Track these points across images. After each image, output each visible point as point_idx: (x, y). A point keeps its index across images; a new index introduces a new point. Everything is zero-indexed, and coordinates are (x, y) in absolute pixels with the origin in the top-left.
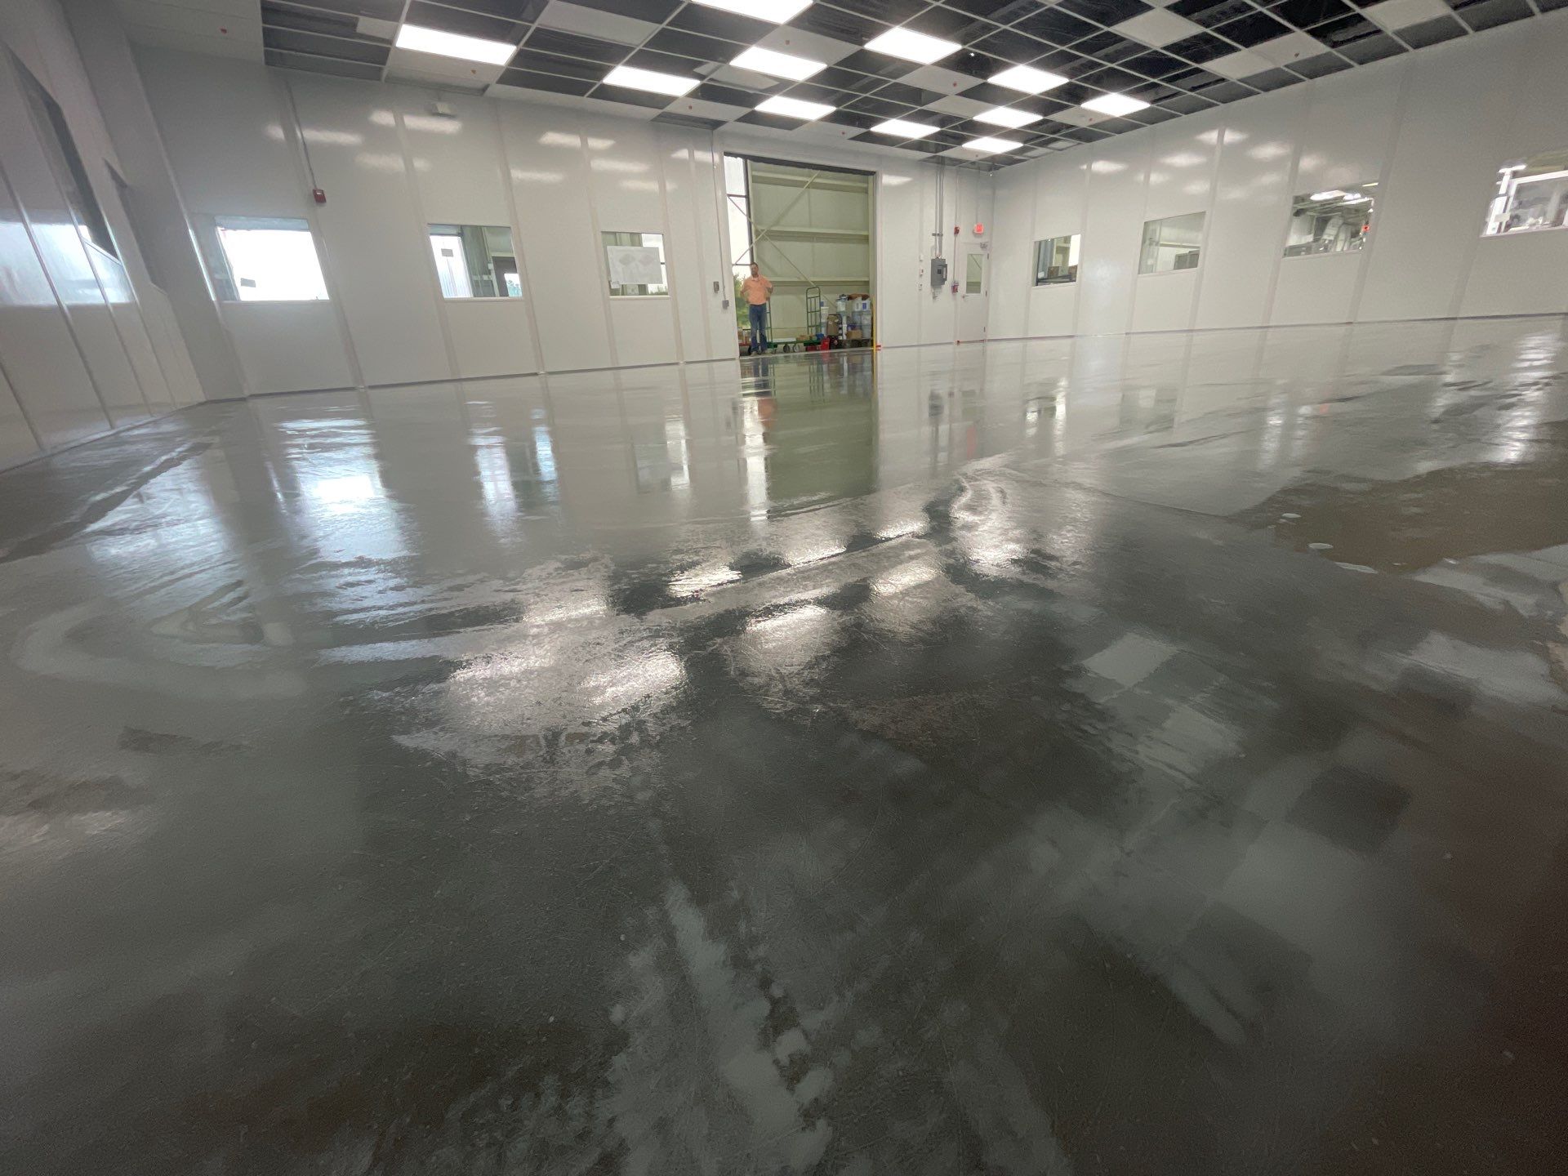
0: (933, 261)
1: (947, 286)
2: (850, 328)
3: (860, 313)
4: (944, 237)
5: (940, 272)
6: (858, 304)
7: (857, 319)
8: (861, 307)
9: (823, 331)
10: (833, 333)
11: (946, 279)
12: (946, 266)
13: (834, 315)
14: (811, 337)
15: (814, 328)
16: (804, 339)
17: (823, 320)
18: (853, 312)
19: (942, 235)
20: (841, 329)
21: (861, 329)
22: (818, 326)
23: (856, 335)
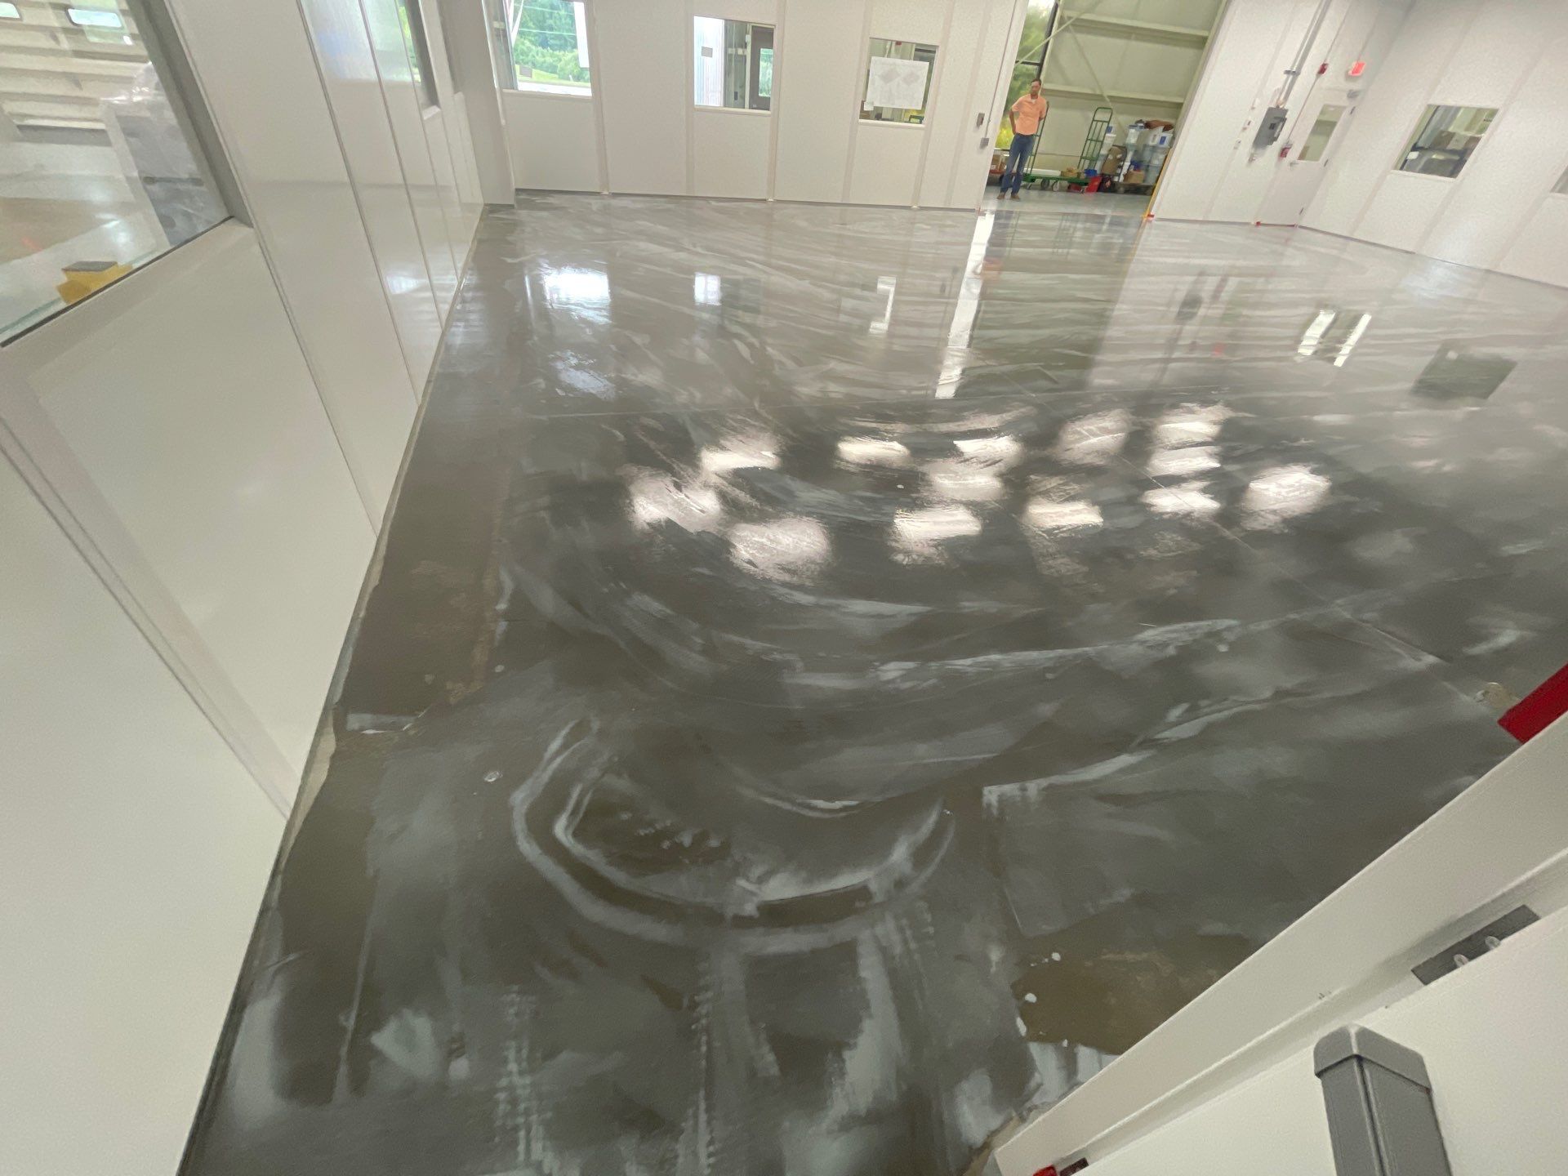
0: (1270, 110)
1: (1277, 146)
2: (1133, 167)
3: (1154, 148)
4: (1300, 79)
5: (1273, 127)
6: (1155, 136)
7: (1147, 155)
8: (1158, 139)
9: (1098, 167)
10: (1107, 172)
11: (1275, 139)
12: (1284, 120)
13: (1119, 147)
14: (1079, 174)
15: (1087, 162)
16: (1071, 175)
17: (1104, 152)
18: (1145, 146)
19: (1299, 74)
20: (1121, 167)
21: (1147, 171)
22: (1093, 160)
23: (1137, 178)
